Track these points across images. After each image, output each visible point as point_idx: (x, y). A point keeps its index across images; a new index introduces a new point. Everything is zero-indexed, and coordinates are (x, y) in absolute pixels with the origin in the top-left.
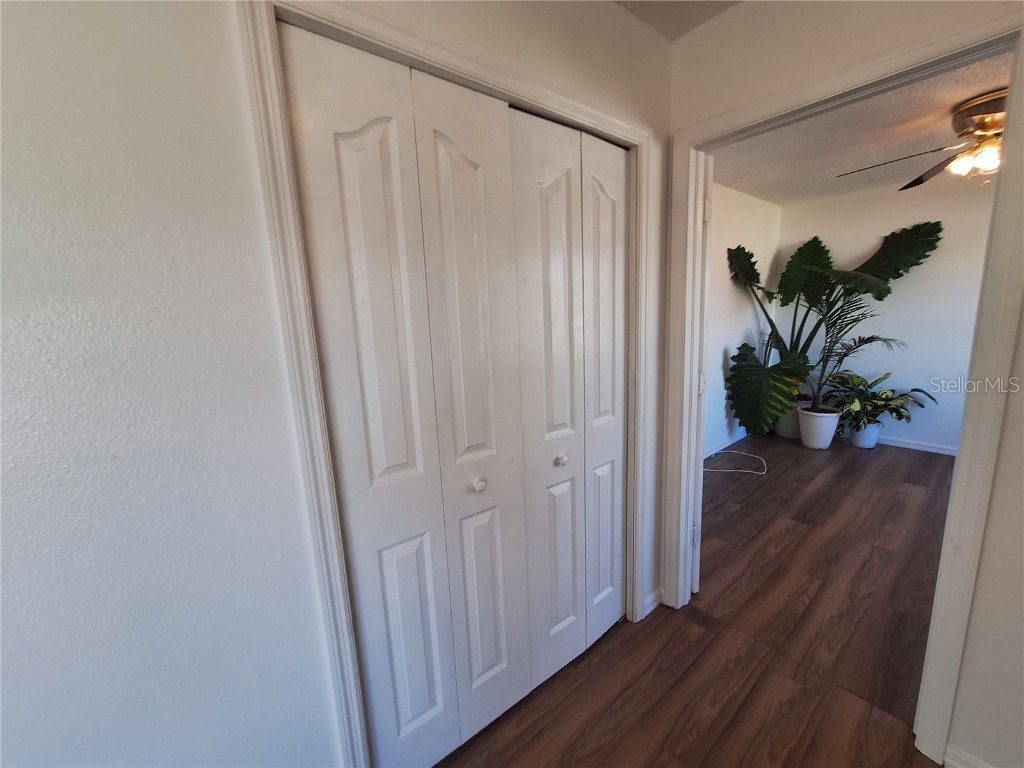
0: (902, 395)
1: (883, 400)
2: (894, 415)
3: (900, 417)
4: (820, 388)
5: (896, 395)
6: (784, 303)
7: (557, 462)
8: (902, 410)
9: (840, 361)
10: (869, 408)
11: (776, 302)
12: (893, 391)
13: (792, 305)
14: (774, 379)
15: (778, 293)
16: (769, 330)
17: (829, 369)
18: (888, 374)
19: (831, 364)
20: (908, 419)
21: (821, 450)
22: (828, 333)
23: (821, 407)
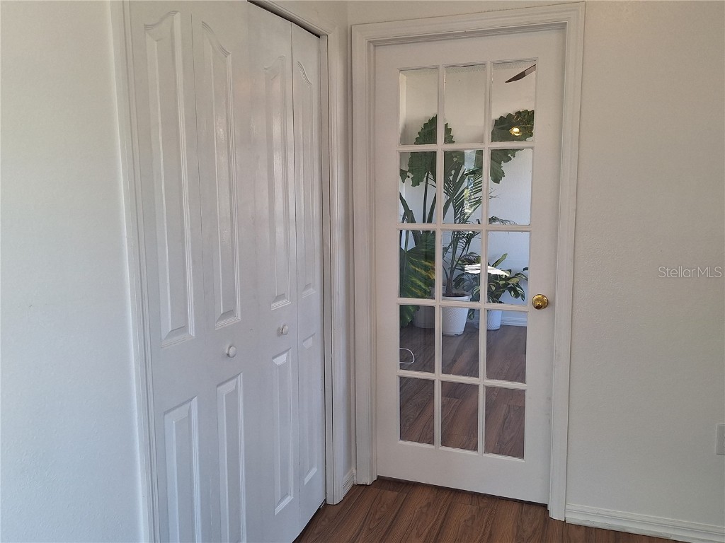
0: (517, 275)
1: (503, 279)
2: (513, 293)
3: (517, 295)
4: (452, 272)
5: (513, 274)
6: (416, 183)
7: (281, 332)
8: (518, 288)
9: (468, 242)
10: (494, 288)
11: (409, 181)
12: (510, 271)
13: (422, 184)
14: (413, 263)
15: (409, 171)
16: (402, 211)
17: (459, 252)
18: (505, 255)
19: (461, 245)
20: (523, 296)
21: (457, 335)
22: (456, 214)
23: (454, 291)
